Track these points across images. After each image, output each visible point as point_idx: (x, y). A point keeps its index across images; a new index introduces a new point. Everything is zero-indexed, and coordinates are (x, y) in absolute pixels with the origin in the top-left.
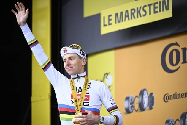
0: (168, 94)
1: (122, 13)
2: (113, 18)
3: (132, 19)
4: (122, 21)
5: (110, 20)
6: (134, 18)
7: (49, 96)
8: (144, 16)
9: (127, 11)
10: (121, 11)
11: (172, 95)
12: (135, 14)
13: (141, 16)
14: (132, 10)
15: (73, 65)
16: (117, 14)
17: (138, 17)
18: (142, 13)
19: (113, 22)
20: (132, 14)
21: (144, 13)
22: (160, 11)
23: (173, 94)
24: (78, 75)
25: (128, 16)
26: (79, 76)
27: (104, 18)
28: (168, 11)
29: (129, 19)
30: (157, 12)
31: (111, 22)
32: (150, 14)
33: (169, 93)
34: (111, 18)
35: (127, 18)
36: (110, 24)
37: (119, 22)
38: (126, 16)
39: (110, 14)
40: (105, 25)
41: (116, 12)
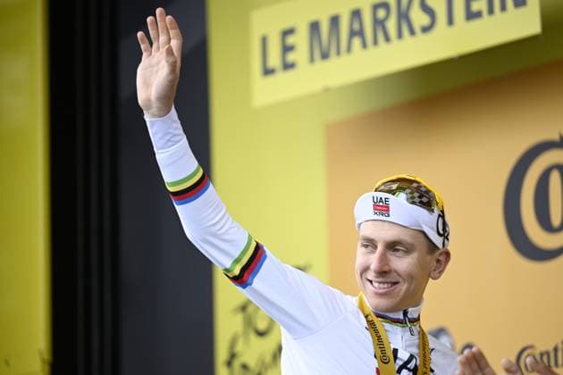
0: (531, 347)
1: (335, 21)
2: (301, 40)
3: (375, 42)
4: (338, 53)
5: (287, 49)
6: (387, 39)
7: (43, 361)
8: (425, 30)
9: (356, 14)
10: (333, 12)
11: (548, 353)
12: (391, 25)
13: (412, 32)
14: (376, 7)
15: (399, 275)
16: (315, 27)
17: (400, 35)
18: (419, 18)
19: (300, 55)
20: (379, 24)
21: (425, 20)
22: (491, 11)
23: (553, 346)
24: (405, 313)
25: (361, 33)
26: (409, 316)
27: (264, 40)
28: (522, 10)
29: (364, 45)
30: (478, 15)
31: (291, 57)
32: (450, 21)
33: (537, 344)
34: (291, 40)
35: (357, 42)
36: (288, 66)
37: (325, 56)
38: (353, 34)
39: (286, 25)
40: (268, 72)
41: (313, 17)
